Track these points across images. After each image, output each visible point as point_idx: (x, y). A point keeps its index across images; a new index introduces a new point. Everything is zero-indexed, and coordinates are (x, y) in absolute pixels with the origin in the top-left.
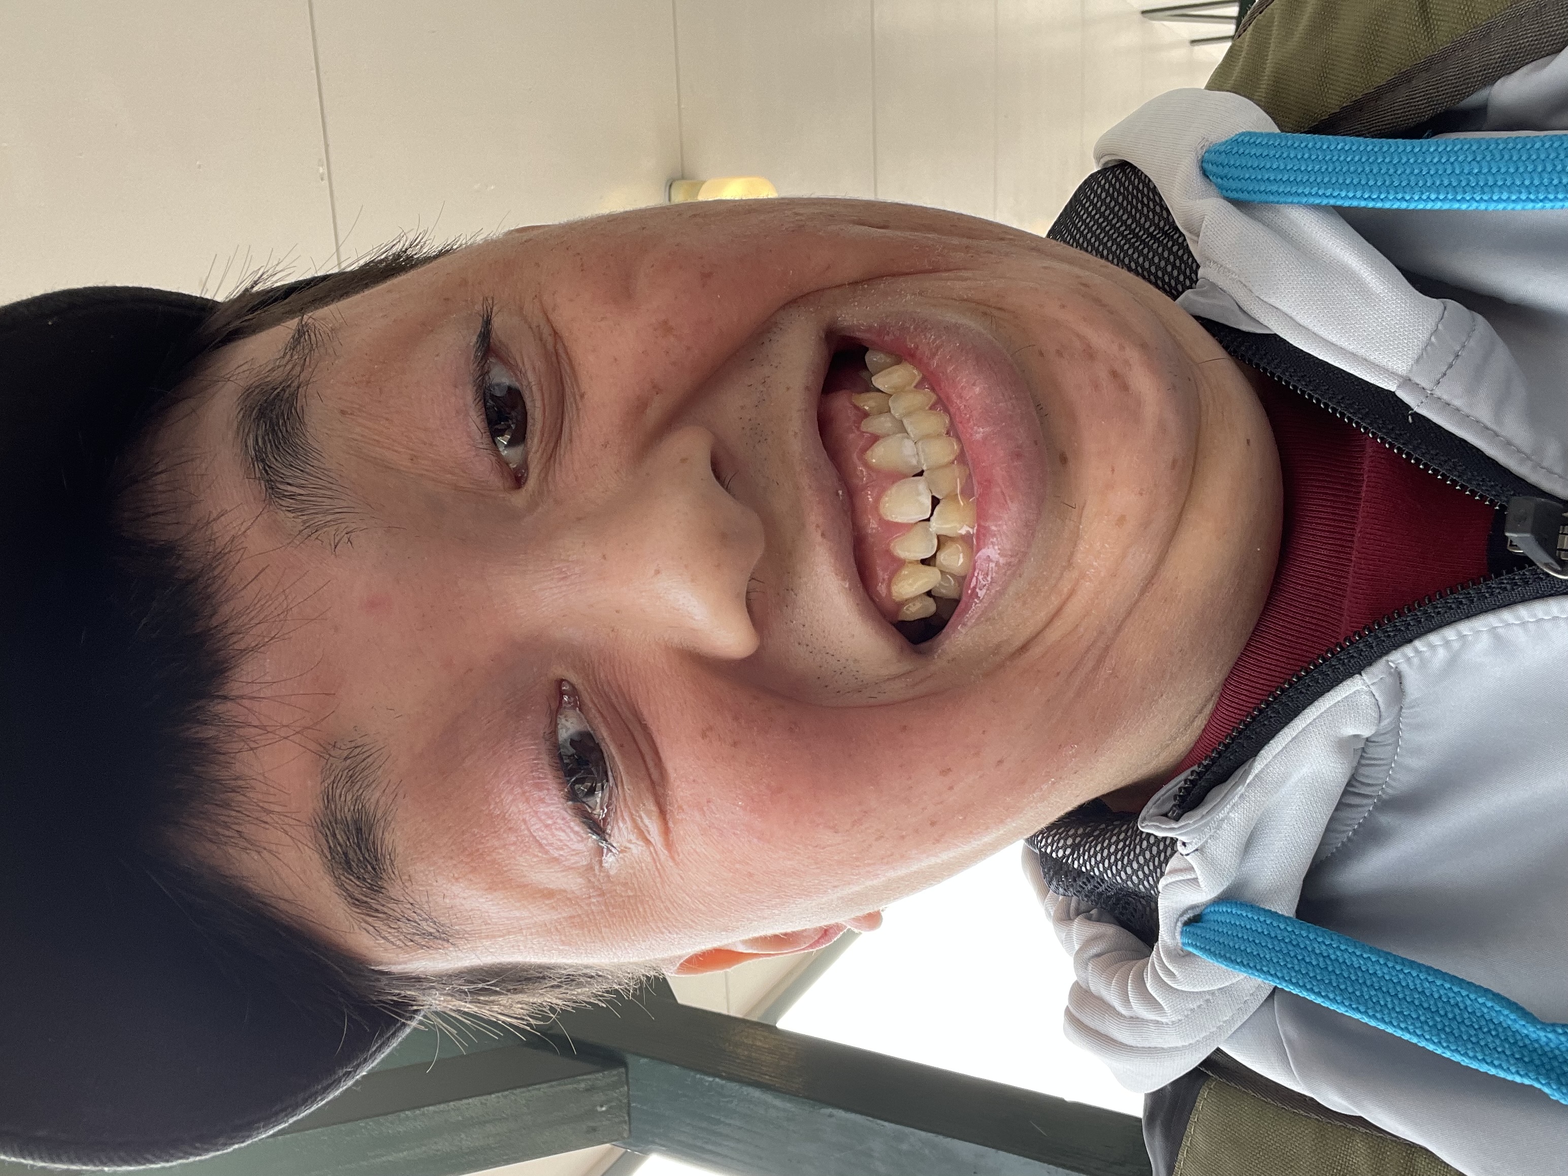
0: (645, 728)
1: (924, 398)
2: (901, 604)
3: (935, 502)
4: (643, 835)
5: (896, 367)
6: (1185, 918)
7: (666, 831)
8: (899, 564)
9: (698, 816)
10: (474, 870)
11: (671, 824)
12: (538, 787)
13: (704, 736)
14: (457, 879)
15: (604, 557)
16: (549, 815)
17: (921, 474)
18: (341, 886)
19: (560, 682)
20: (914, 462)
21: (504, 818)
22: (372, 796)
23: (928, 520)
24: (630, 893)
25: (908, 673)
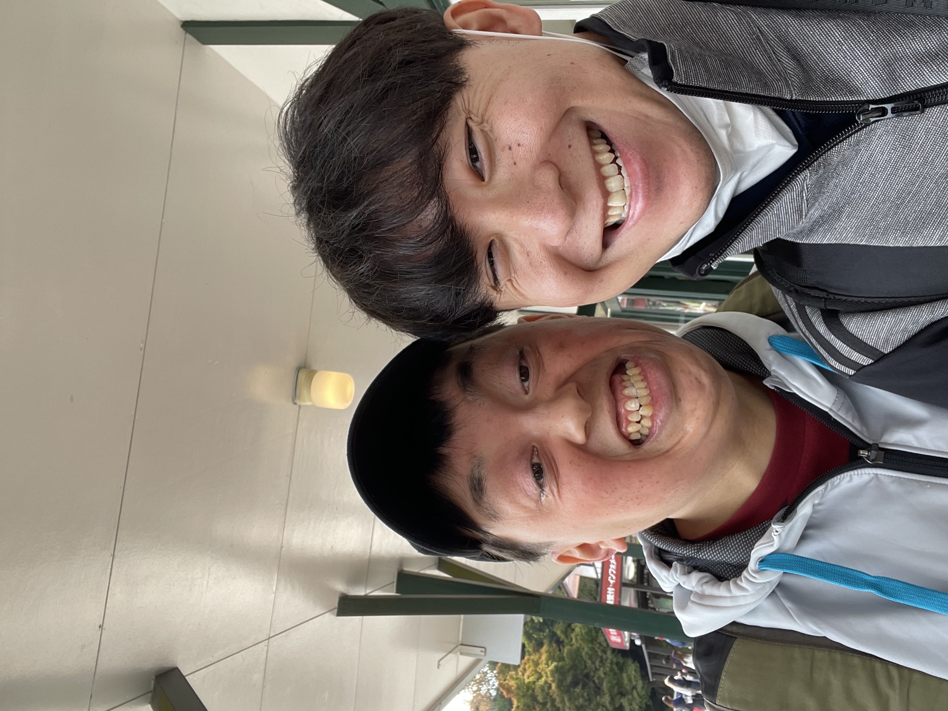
0: (555, 461)
1: (640, 378)
2: (630, 434)
3: (641, 406)
4: (552, 492)
5: (634, 369)
6: (760, 560)
7: (559, 492)
8: (629, 422)
9: (568, 486)
10: (507, 496)
11: (560, 489)
12: (527, 473)
13: (570, 463)
14: (502, 498)
15: (549, 413)
16: (528, 482)
17: (637, 398)
18: (473, 496)
19: (534, 447)
20: (635, 394)
21: (516, 482)
22: (483, 472)
23: (638, 410)
24: (548, 511)
25: (631, 453)
